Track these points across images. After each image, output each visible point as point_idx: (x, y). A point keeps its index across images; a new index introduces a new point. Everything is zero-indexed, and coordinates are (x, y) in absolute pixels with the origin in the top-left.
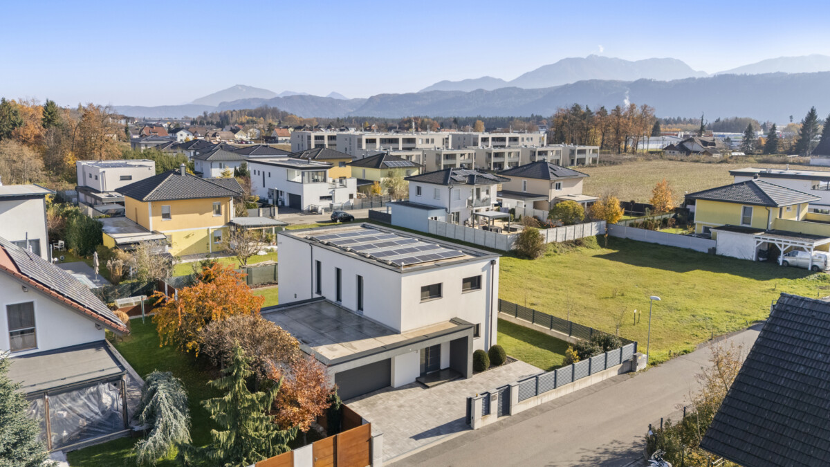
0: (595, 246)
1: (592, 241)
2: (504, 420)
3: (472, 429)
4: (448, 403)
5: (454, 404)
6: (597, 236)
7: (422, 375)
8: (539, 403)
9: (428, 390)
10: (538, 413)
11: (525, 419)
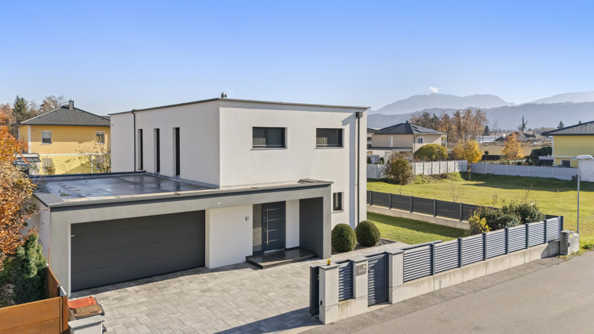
0: (460, 180)
1: (456, 176)
2: (381, 310)
3: (322, 323)
4: (288, 286)
5: (298, 287)
6: (460, 172)
7: (256, 254)
8: (437, 288)
9: (260, 271)
10: (439, 301)
11: (417, 310)
